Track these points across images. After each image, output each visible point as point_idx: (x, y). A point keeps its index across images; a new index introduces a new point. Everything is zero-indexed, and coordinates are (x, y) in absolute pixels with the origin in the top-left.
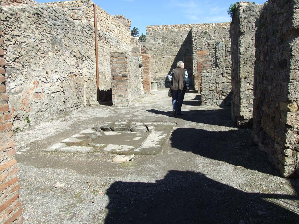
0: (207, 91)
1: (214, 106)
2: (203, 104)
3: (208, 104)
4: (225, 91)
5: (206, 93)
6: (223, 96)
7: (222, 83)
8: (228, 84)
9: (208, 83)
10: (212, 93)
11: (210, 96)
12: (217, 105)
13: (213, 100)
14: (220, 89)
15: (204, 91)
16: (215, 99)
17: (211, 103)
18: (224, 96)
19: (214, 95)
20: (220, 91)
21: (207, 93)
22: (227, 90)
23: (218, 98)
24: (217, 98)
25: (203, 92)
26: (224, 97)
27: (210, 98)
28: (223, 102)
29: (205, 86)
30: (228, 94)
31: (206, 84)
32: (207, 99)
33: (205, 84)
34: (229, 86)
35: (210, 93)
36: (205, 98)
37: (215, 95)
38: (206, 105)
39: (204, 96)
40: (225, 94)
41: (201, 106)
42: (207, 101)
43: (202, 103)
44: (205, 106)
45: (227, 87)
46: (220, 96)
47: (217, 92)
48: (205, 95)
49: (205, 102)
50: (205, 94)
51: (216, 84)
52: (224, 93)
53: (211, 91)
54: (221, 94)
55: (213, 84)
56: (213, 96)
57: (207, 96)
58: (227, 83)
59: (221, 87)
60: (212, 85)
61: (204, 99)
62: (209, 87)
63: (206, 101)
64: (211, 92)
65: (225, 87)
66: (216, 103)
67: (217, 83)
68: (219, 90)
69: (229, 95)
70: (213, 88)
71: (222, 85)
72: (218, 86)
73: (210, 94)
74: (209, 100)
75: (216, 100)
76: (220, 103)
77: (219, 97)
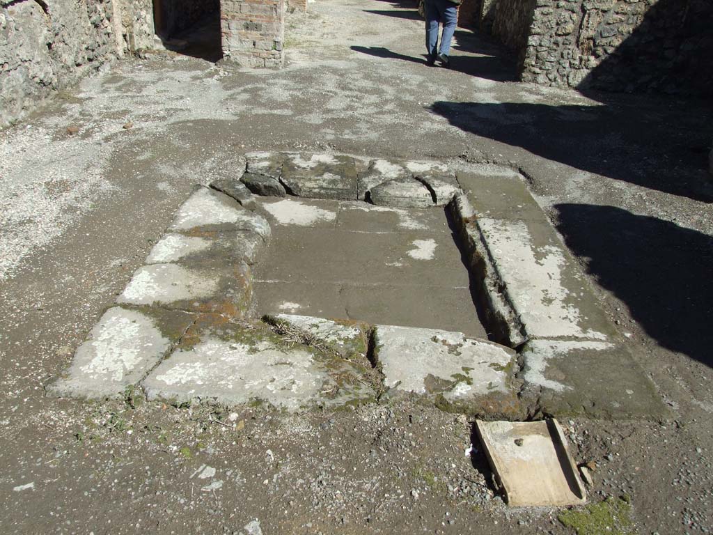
0: (547, 37)
1: (559, 87)
2: (526, 79)
3: (541, 79)
4: (604, 41)
5: (543, 44)
6: (592, 58)
7: (600, 12)
8: (619, 16)
9: (558, 7)
10: (561, 45)
11: (553, 53)
12: (569, 84)
13: (561, 69)
14: (591, 33)
15: (538, 34)
16: (567, 65)
17: (551, 76)
18: (597, 56)
19: (565, 52)
20: (588, 39)
21: (545, 42)
22: (609, 39)
23: (577, 62)
24: (572, 62)
25: (536, 37)
26: (594, 62)
27: (553, 59)
28: (588, 76)
29: (545, 19)
30: (610, 50)
31: (551, 10)
32: (543, 64)
33: (545, 10)
34: (619, 25)
35: (556, 44)
36: (537, 58)
37: (570, 52)
38: (535, 81)
39: (535, 52)
40: (600, 51)
41: (519, 84)
42: (541, 69)
43: (524, 75)
44: (533, 85)
45: (612, 26)
46: (585, 57)
47: (577, 41)
48: (539, 48)
49: (534, 73)
50: (541, 45)
51: (581, 14)
52: (599, 48)
53: (560, 35)
54: (589, 49)
55: (573, 12)
56: (562, 54)
57: (545, 54)
58: (617, 13)
59: (595, 25)
60: (567, 14)
61: (534, 63)
62: (558, 24)
63: (538, 70)
64: (559, 39)
65: (607, 27)
66: (565, 79)
67: (584, 10)
68: (585, 34)
69: (611, 55)
70: (570, 27)
71: (598, 19)
72: (585, 22)
73: (555, 47)
74: (548, 66)
75: (568, 69)
76: (580, 80)
77: (581, 60)
